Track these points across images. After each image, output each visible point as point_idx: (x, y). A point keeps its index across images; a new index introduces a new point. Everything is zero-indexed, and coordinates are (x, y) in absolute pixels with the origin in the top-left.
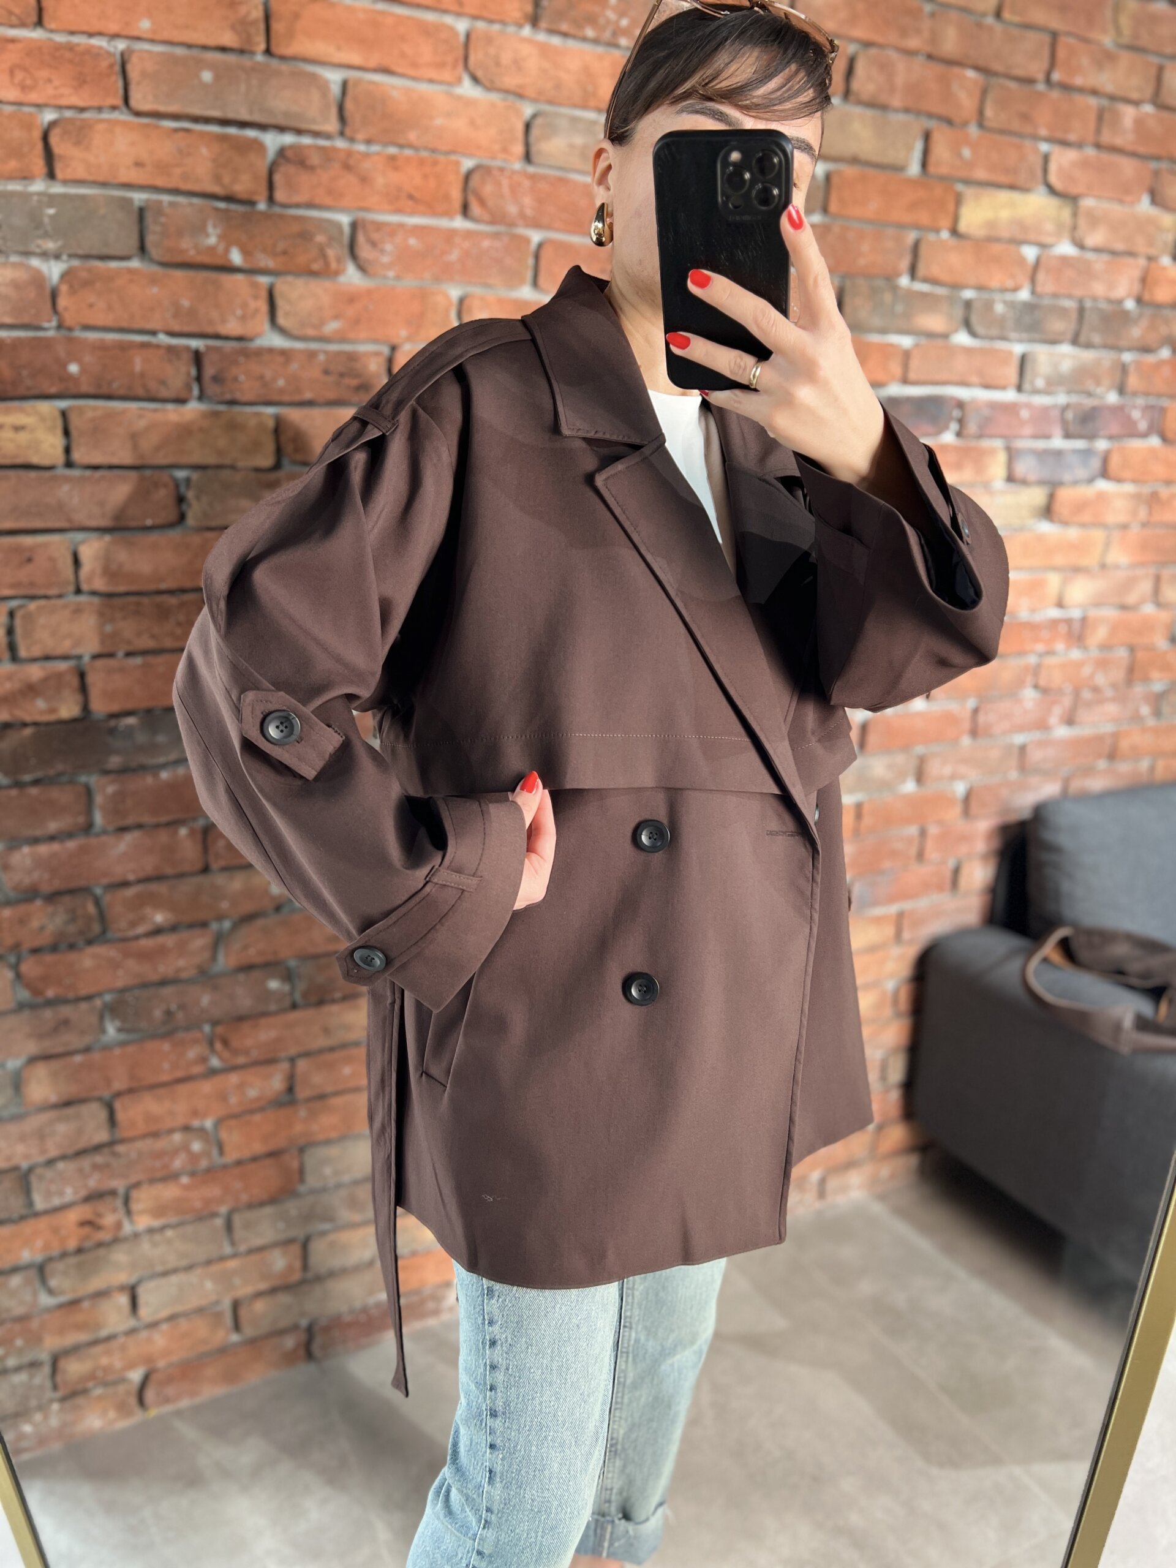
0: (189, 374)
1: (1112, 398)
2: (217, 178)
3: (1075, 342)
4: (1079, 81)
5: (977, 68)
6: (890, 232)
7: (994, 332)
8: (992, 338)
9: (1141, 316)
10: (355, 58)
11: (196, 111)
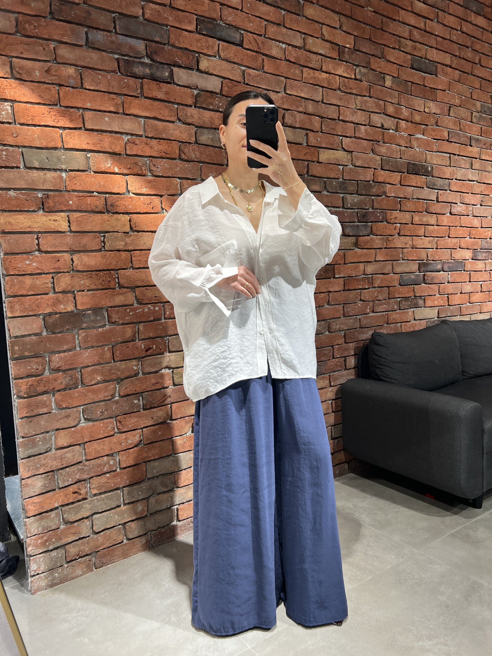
0: (104, 204)
1: (371, 210)
2: (111, 147)
3: (357, 194)
4: (347, 119)
5: (318, 116)
6: (300, 161)
7: (334, 191)
8: (334, 193)
9: (375, 186)
10: (148, 115)
11: (104, 128)
